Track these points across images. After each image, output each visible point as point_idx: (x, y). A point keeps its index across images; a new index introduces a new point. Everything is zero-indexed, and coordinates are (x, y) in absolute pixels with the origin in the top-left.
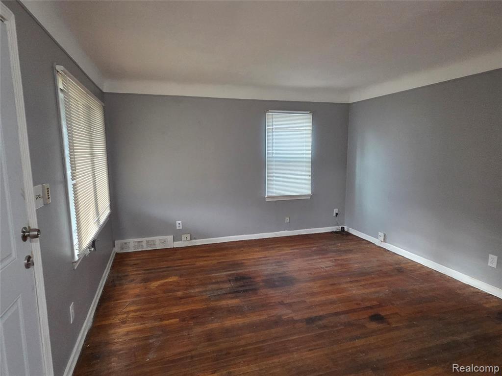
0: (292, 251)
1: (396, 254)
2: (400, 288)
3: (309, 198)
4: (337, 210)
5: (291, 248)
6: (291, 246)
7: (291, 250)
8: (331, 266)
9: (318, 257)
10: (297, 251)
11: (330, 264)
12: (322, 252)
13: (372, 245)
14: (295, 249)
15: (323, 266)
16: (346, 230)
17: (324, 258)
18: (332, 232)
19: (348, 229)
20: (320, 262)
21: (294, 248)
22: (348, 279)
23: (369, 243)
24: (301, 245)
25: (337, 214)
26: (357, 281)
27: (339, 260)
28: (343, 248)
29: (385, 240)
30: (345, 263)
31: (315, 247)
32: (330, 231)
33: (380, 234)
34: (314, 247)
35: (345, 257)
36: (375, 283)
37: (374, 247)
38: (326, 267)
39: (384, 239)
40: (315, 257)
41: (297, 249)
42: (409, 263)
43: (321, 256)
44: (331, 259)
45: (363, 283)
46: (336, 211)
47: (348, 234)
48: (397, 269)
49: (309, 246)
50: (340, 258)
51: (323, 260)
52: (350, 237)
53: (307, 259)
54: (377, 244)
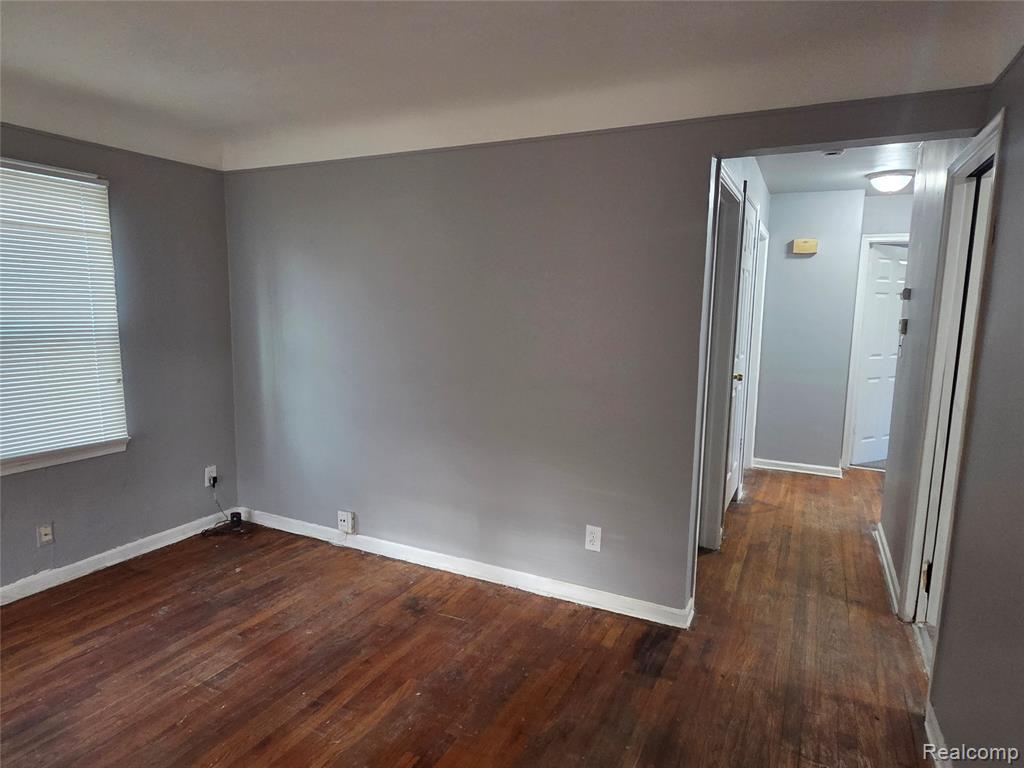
0: (81, 648)
1: (388, 559)
2: (441, 671)
3: (124, 448)
4: (214, 468)
5: (72, 637)
6: (76, 627)
7: (76, 643)
8: (235, 666)
9: (182, 643)
10: (102, 639)
11: (229, 656)
12: (193, 618)
13: (325, 546)
14: (93, 635)
15: (208, 676)
16: (243, 518)
17: (207, 638)
18: (205, 534)
19: (250, 514)
20: (196, 662)
21: (89, 630)
22: (304, 699)
23: (315, 543)
24: (110, 610)
25: (215, 479)
26: (330, 694)
27: (252, 630)
28: (253, 583)
29: (355, 530)
30: (275, 633)
31: (165, 603)
32: (199, 532)
33: (342, 515)
34: (159, 605)
35: (269, 613)
36: (377, 682)
37: (332, 552)
38: (222, 675)
39: (353, 527)
40: (173, 648)
41: (101, 632)
42: (424, 576)
43: (191, 637)
44: (228, 633)
45: (347, 696)
46: (211, 471)
47: (254, 529)
48: (410, 607)
49: (146, 606)
50: (255, 621)
51: (205, 648)
52: (263, 538)
53: (148, 662)
54: (336, 541)
